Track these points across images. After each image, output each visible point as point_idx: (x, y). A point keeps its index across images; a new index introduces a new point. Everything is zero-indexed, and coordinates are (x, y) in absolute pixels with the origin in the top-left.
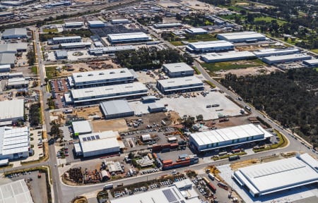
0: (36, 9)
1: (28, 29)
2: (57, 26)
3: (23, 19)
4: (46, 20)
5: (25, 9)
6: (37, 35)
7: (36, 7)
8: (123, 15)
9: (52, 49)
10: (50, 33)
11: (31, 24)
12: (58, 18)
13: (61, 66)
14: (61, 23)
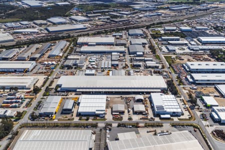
0: (141, 18)
1: (142, 30)
2: (159, 29)
3: (135, 23)
4: (151, 25)
5: (134, 17)
6: (149, 35)
7: (140, 16)
8: (201, 24)
9: (162, 44)
10: (157, 34)
11: (142, 27)
12: (158, 24)
13: (174, 56)
14: (161, 27)
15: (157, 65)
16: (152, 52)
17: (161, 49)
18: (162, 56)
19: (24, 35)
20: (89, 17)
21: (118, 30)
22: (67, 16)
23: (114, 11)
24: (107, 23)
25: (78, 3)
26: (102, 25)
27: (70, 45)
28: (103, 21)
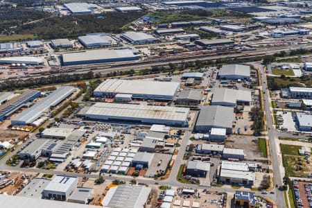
0: (262, 38)
1: (252, 68)
2: (293, 65)
3: (245, 50)
4: (276, 55)
5: (248, 36)
6: (264, 79)
7: (261, 34)
9: (287, 106)
10: (283, 77)
11: (255, 60)
12: (292, 53)
13: (306, 148)
14: (297, 61)
15: (250, 177)
16: (253, 128)
17: (278, 121)
18: (276, 145)
19: (12, 68)
20: (159, 34)
21: (199, 66)
22: (119, 32)
23: (213, 23)
24: (186, 47)
25: (155, 8)
26: (172, 53)
27: (78, 96)
28: (179, 44)
